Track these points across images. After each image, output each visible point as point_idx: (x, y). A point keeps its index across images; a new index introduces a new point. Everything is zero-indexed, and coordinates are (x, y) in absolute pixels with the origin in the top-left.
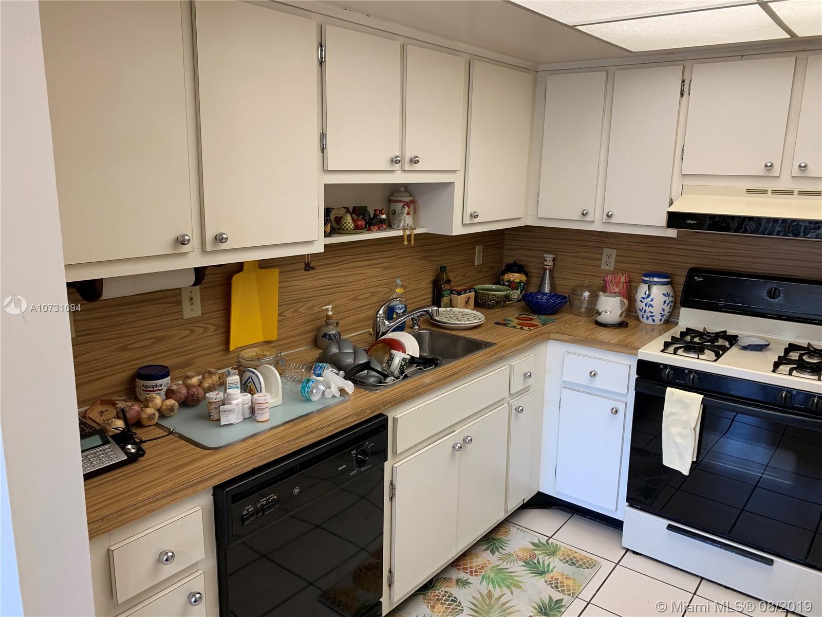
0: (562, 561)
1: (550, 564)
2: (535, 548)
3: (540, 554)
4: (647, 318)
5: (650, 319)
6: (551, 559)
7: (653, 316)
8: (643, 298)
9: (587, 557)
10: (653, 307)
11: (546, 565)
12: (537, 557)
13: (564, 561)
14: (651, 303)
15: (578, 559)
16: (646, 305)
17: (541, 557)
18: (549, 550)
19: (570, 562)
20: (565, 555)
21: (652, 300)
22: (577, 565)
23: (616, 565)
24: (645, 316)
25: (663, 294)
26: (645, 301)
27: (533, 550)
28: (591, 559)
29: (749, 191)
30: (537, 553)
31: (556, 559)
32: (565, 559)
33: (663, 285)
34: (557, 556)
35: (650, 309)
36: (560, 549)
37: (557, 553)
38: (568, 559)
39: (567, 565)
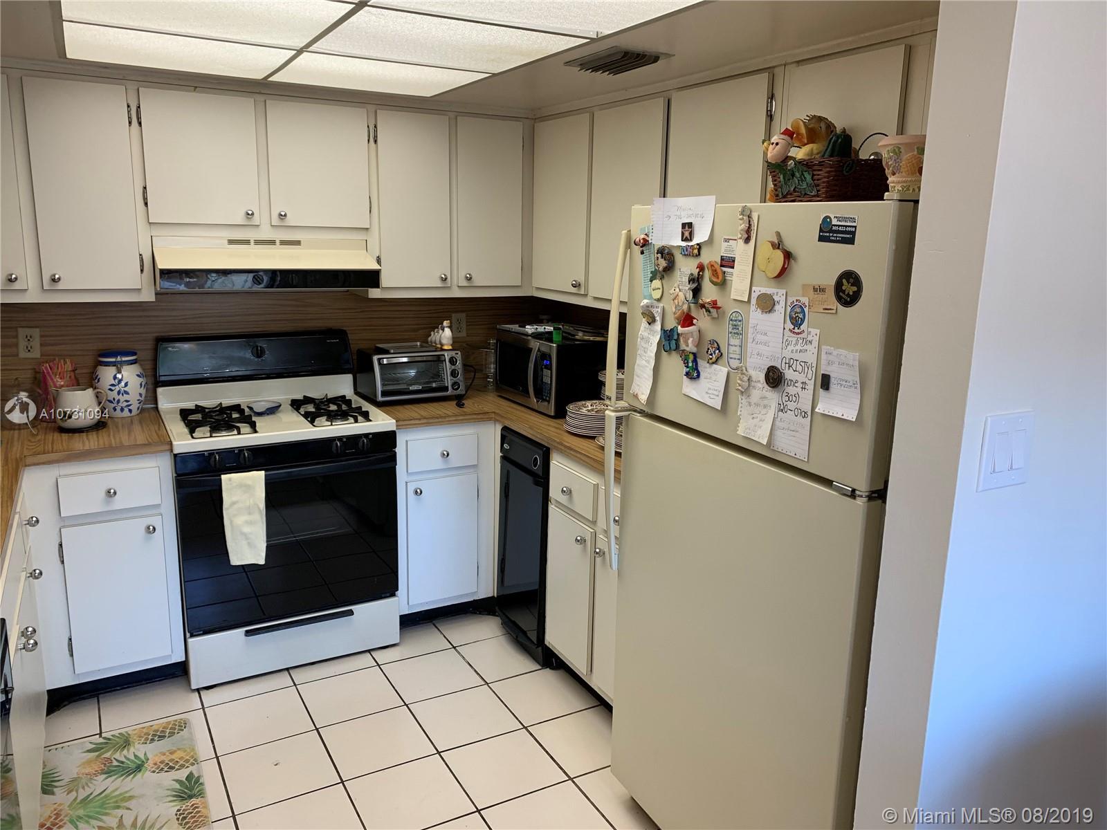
0: (146, 743)
1: (136, 754)
2: (97, 753)
3: (113, 754)
4: (122, 410)
5: (126, 410)
6: (132, 749)
7: (130, 405)
8: (113, 385)
9: (169, 723)
10: (128, 394)
11: (133, 758)
12: (112, 759)
13: (148, 742)
14: (125, 389)
15: (161, 729)
16: (119, 393)
17: (117, 756)
18: (118, 743)
19: (156, 738)
20: (142, 735)
21: (126, 385)
22: (167, 734)
23: (204, 710)
24: (118, 409)
25: (138, 375)
26: (117, 388)
27: (98, 756)
28: (176, 721)
29: (231, 242)
30: (107, 755)
31: (137, 746)
32: (147, 739)
33: (132, 364)
34: (134, 743)
35: (126, 397)
36: (129, 735)
37: (130, 739)
38: (150, 737)
39: (156, 743)
